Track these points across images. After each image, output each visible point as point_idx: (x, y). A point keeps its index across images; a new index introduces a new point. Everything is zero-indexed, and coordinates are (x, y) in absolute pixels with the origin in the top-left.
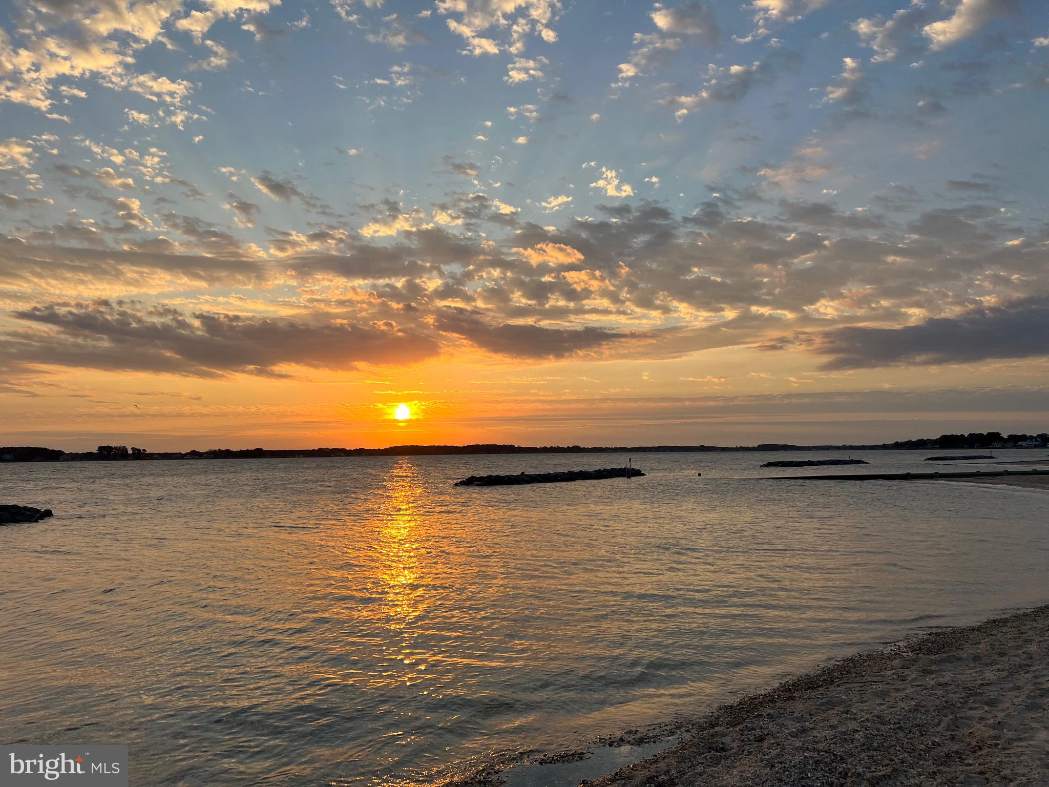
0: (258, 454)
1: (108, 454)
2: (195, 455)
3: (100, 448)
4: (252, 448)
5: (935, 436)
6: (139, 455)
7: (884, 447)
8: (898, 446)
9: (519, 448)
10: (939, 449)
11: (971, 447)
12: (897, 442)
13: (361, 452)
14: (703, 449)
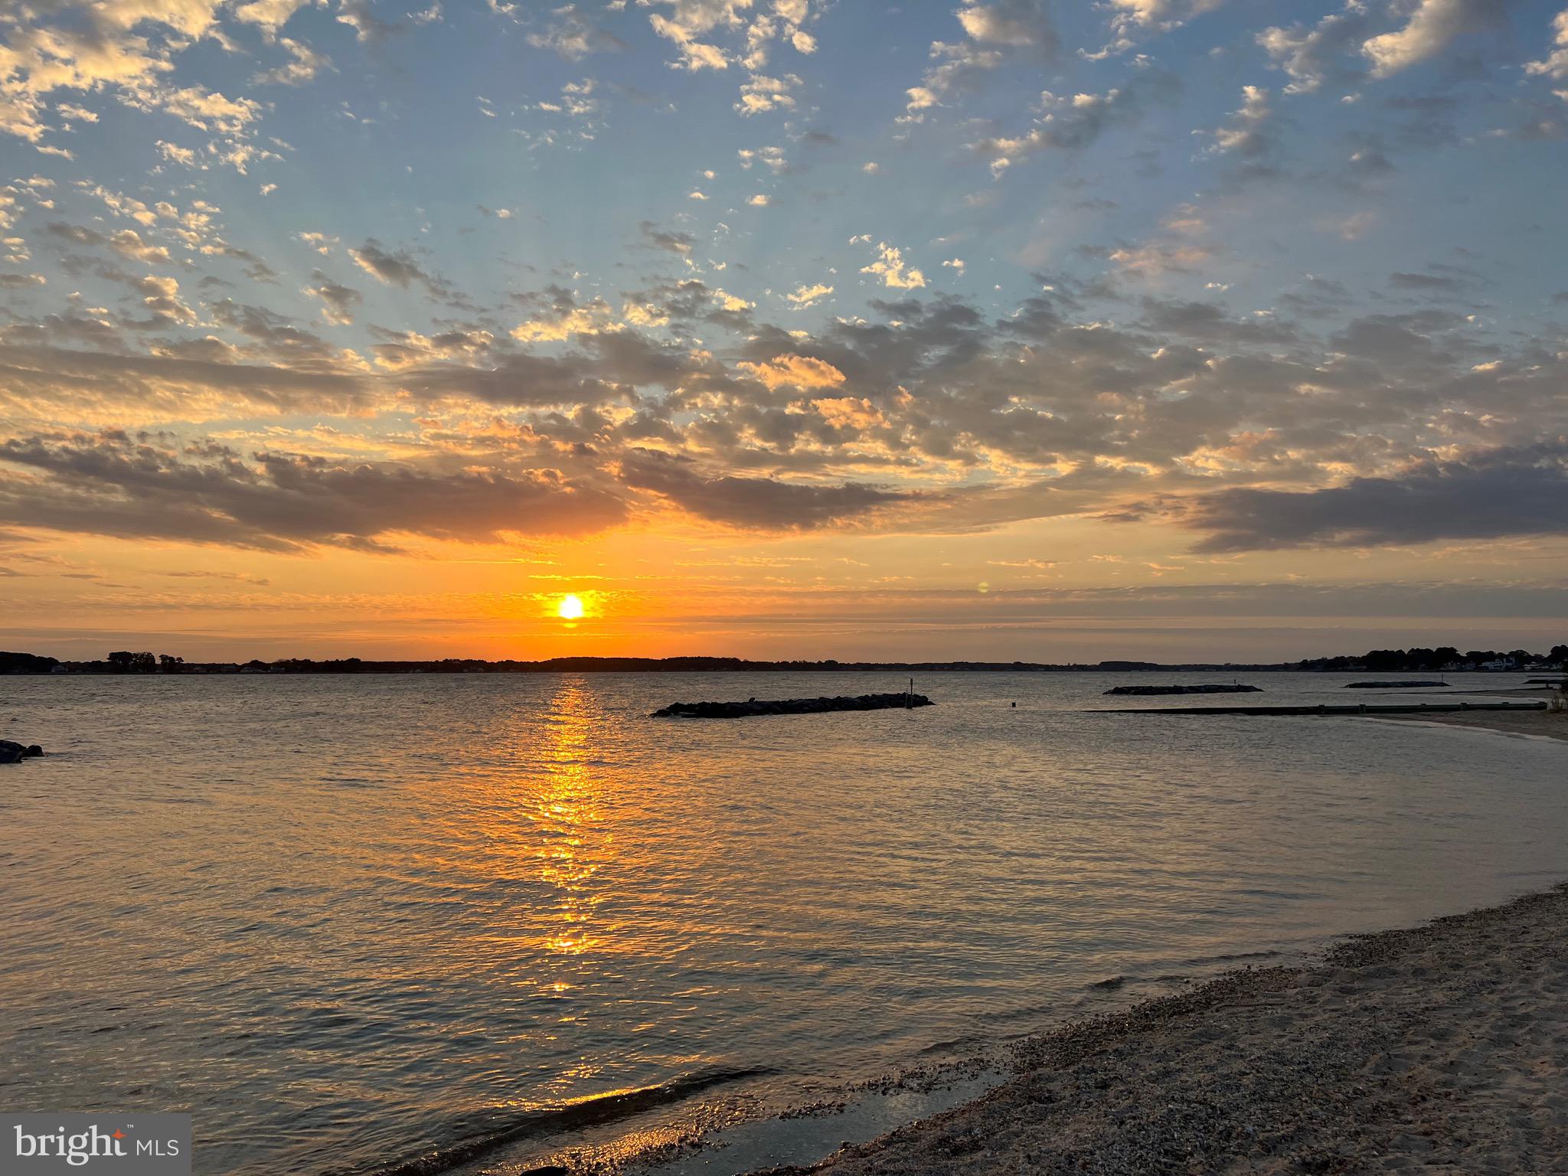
0: (353, 666)
1: (124, 664)
2: (256, 667)
3: (113, 656)
4: (344, 657)
5: (1361, 652)
6: (172, 666)
7: (1286, 667)
8: (1306, 666)
9: (746, 662)
10: (1366, 671)
11: (1413, 668)
12: (1305, 661)
13: (508, 667)
14: (1018, 667)
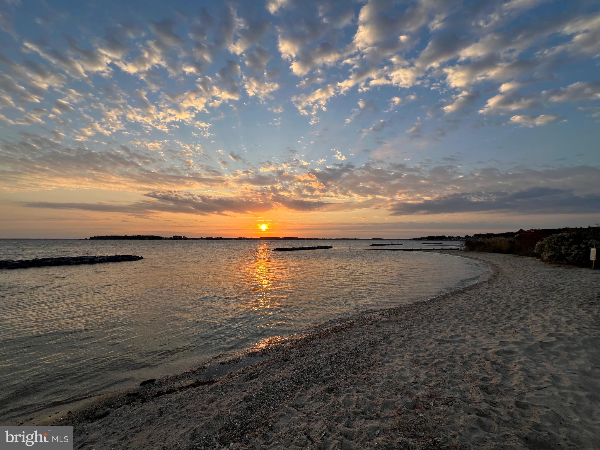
0: (221, 239)
1: (176, 238)
2: (202, 239)
3: (174, 236)
4: (219, 237)
5: (426, 237)
6: (185, 238)
7: (411, 240)
8: (415, 239)
11: (436, 240)
14: (356, 239)
